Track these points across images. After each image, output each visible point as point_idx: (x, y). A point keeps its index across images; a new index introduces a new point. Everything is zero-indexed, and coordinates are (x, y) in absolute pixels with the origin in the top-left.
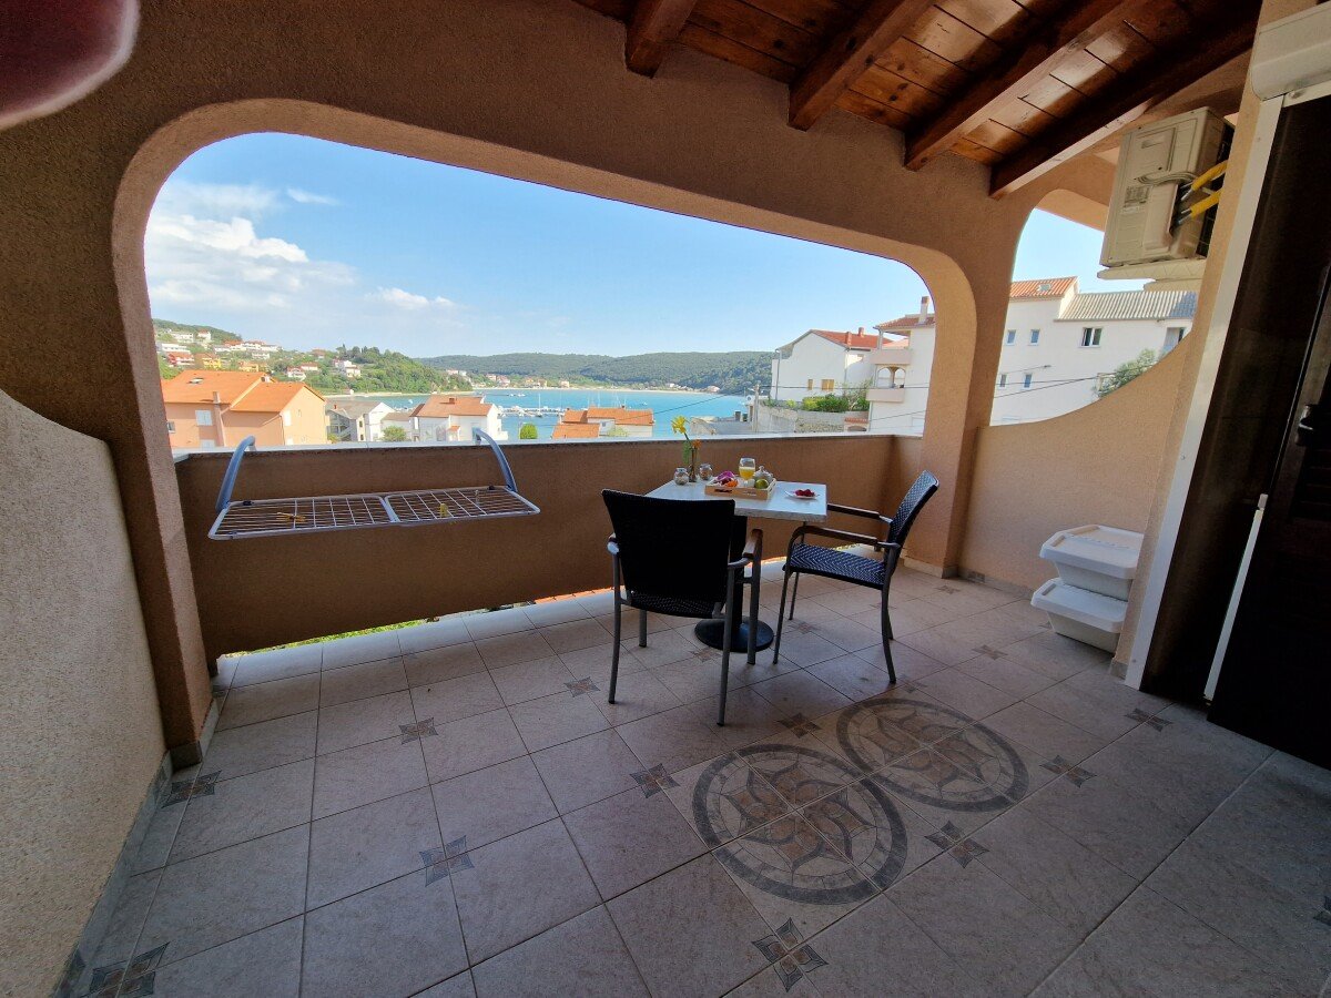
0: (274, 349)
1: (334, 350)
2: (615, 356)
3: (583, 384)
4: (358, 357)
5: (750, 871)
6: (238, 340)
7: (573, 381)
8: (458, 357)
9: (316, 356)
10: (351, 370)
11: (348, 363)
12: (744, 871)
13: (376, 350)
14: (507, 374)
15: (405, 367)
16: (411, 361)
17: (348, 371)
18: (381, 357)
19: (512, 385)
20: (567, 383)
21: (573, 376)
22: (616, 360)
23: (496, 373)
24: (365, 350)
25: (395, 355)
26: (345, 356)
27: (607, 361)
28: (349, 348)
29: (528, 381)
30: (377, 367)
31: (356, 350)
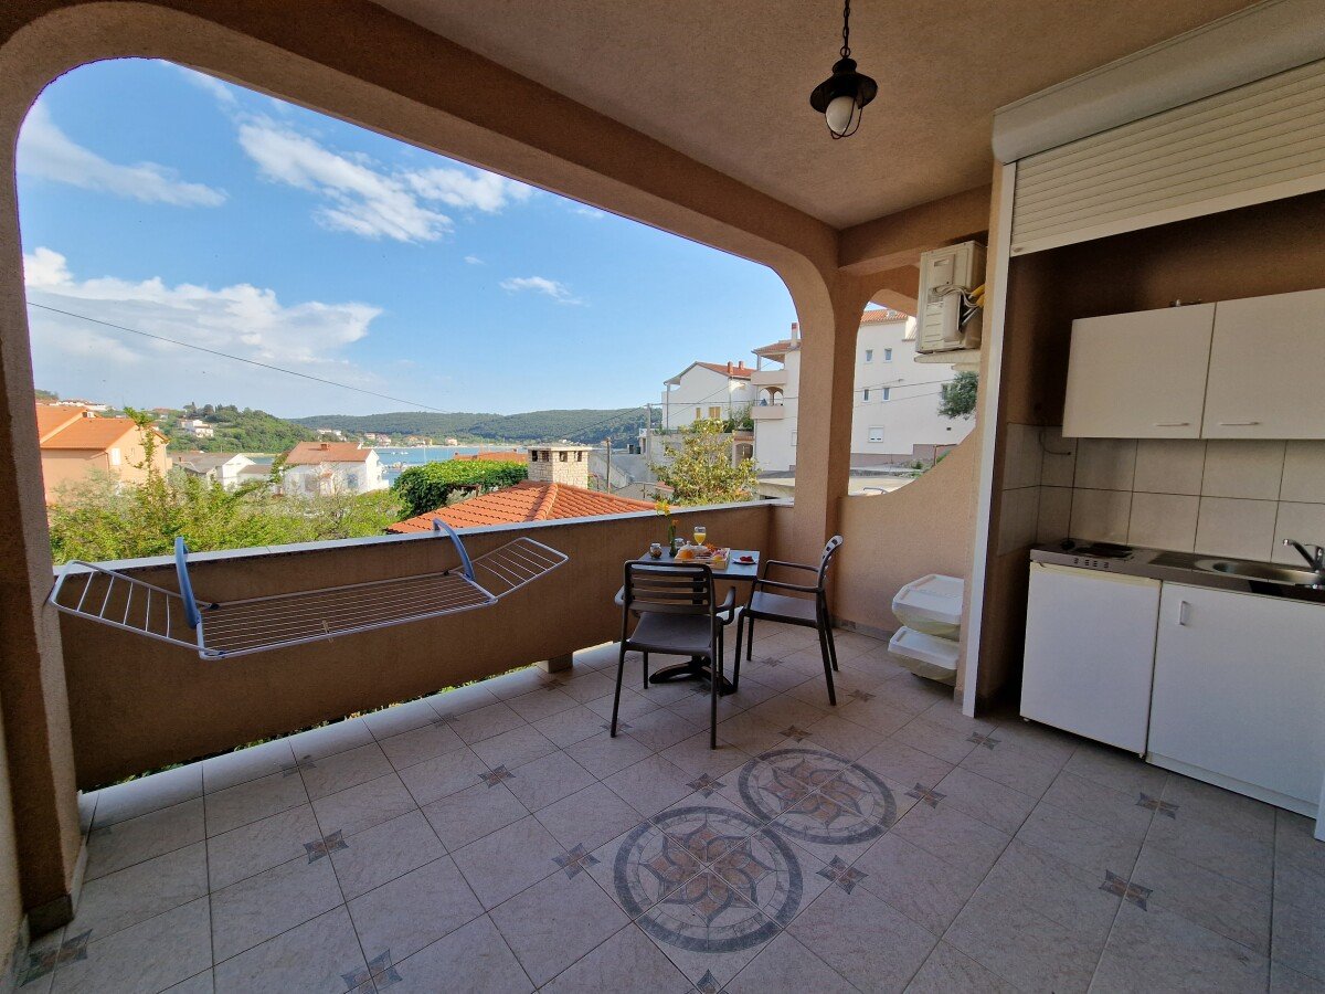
0: (102, 408)
1: (180, 409)
2: (505, 415)
3: (472, 442)
4: (209, 416)
5: (670, 933)
6: (55, 398)
7: (461, 439)
8: (331, 417)
9: (156, 415)
10: (201, 429)
11: (198, 423)
12: (665, 934)
13: (233, 408)
14: (388, 434)
15: (268, 426)
16: (277, 420)
17: (198, 430)
18: (239, 415)
19: (393, 444)
20: (455, 441)
21: (462, 434)
22: (506, 418)
23: (376, 433)
24: (220, 408)
25: (257, 414)
26: (193, 416)
27: (496, 419)
28: (200, 406)
29: (412, 439)
30: (235, 427)
31: (208, 408)
